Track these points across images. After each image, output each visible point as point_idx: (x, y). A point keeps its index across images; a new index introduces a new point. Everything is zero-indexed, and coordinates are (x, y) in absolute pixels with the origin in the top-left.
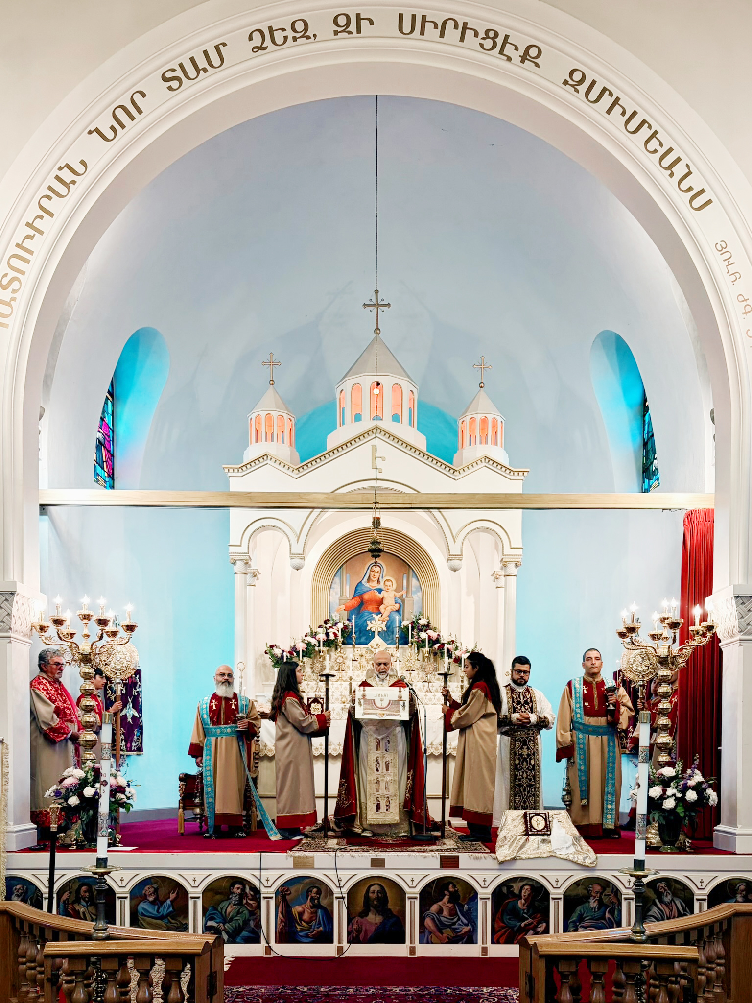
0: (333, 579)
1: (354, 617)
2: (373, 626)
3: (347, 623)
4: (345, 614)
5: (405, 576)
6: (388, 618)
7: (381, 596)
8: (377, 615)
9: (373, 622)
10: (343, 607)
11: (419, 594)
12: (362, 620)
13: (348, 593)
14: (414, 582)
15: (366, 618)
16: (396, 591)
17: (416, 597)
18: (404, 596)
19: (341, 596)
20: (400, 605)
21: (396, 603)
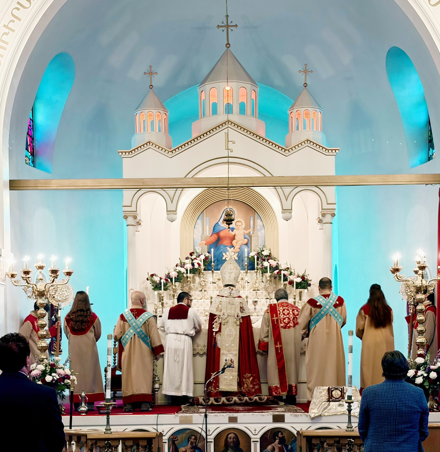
0: (196, 221)
1: (212, 250)
2: (227, 256)
3: (207, 254)
4: (206, 248)
5: (252, 218)
6: (239, 250)
7: (233, 233)
8: (230, 248)
9: (227, 253)
10: (204, 242)
11: (263, 231)
12: (219, 252)
13: (208, 232)
14: (259, 222)
15: (221, 250)
16: (245, 229)
17: (261, 233)
18: (251, 233)
19: (203, 234)
20: (248, 240)
21: (245, 238)
